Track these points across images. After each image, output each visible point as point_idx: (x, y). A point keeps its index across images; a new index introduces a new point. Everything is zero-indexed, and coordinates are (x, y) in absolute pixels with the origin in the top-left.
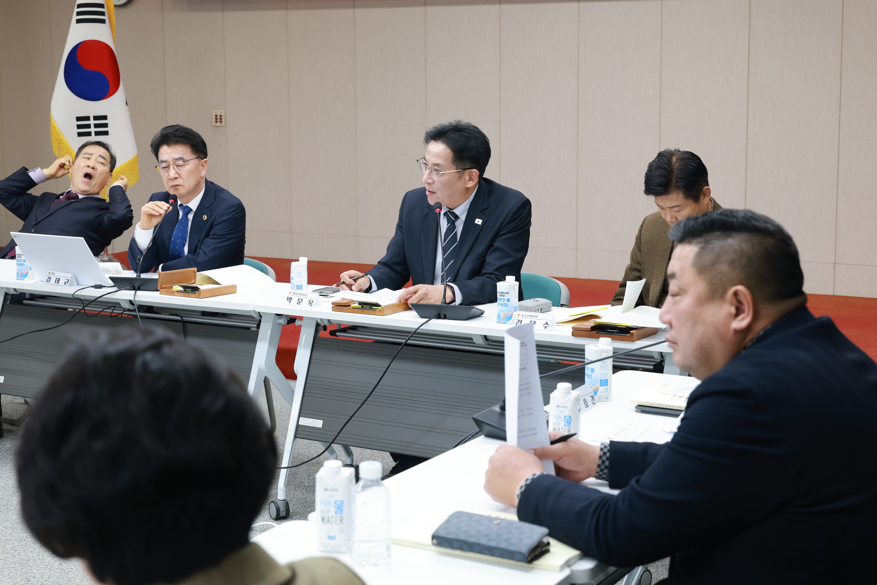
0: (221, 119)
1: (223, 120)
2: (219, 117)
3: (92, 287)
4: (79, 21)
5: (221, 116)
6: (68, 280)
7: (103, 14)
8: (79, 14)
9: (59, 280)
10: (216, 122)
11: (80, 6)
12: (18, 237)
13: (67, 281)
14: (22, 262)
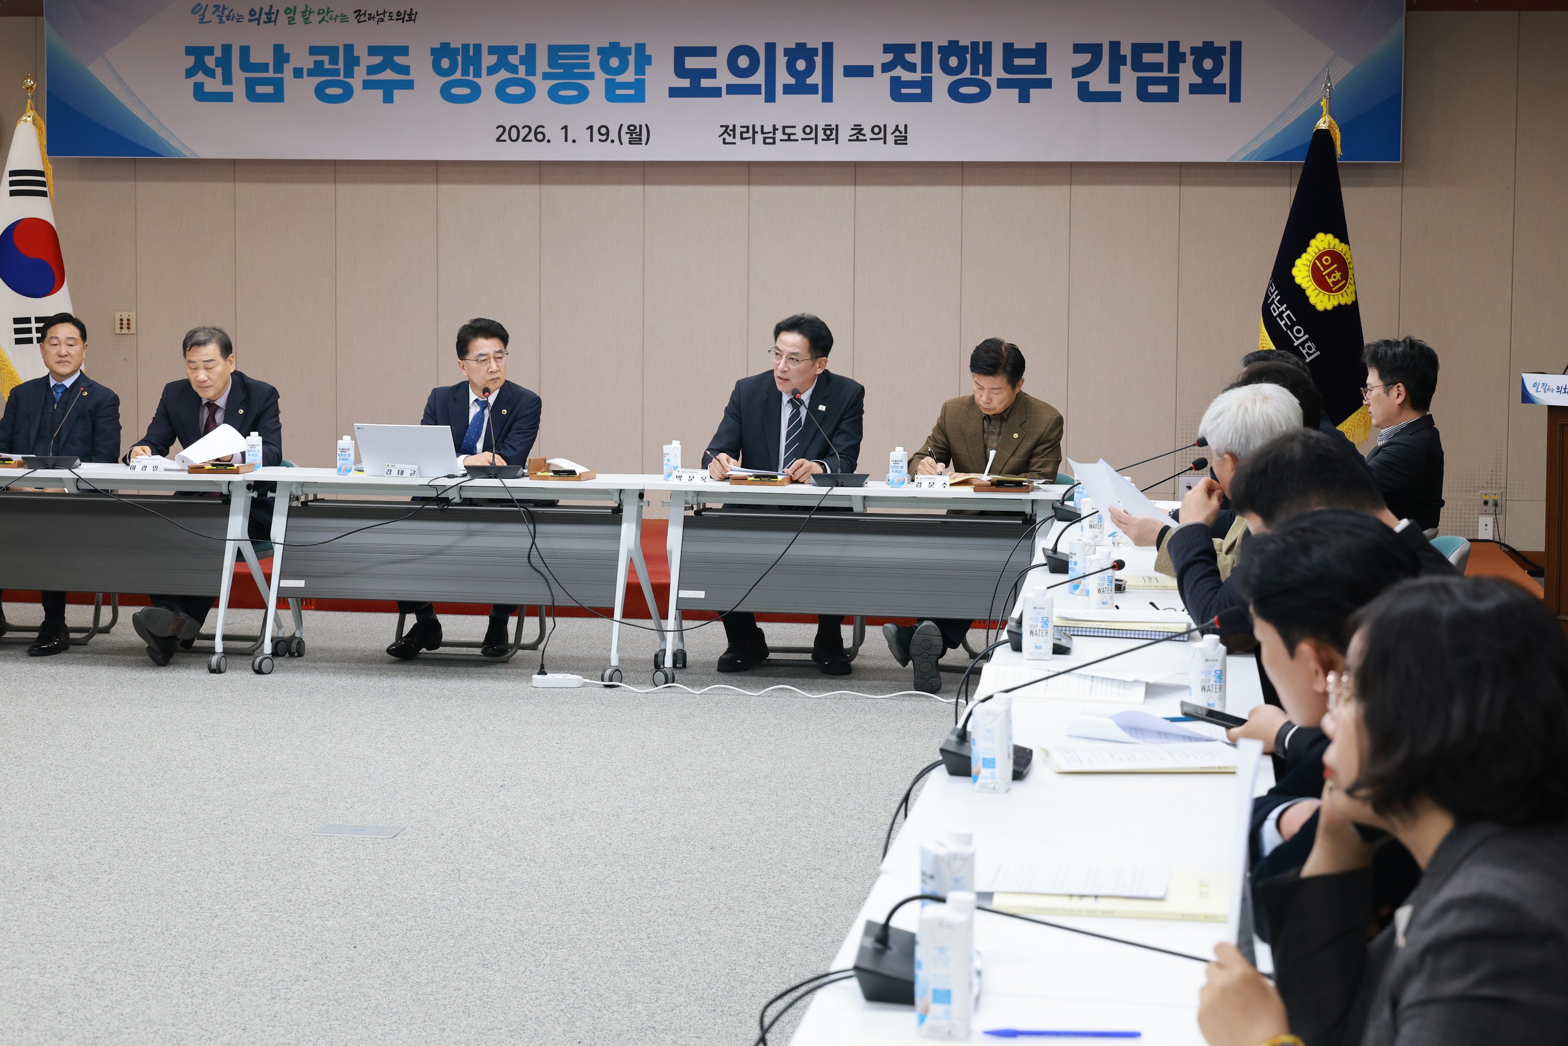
0: (128, 324)
1: (133, 325)
2: (125, 322)
3: (445, 477)
4: (13, 193)
5: (128, 320)
6: (415, 472)
7: (43, 184)
8: (12, 183)
9: (402, 472)
10: (121, 328)
11: (12, 173)
12: (363, 428)
13: (413, 472)
14: (347, 457)
